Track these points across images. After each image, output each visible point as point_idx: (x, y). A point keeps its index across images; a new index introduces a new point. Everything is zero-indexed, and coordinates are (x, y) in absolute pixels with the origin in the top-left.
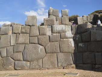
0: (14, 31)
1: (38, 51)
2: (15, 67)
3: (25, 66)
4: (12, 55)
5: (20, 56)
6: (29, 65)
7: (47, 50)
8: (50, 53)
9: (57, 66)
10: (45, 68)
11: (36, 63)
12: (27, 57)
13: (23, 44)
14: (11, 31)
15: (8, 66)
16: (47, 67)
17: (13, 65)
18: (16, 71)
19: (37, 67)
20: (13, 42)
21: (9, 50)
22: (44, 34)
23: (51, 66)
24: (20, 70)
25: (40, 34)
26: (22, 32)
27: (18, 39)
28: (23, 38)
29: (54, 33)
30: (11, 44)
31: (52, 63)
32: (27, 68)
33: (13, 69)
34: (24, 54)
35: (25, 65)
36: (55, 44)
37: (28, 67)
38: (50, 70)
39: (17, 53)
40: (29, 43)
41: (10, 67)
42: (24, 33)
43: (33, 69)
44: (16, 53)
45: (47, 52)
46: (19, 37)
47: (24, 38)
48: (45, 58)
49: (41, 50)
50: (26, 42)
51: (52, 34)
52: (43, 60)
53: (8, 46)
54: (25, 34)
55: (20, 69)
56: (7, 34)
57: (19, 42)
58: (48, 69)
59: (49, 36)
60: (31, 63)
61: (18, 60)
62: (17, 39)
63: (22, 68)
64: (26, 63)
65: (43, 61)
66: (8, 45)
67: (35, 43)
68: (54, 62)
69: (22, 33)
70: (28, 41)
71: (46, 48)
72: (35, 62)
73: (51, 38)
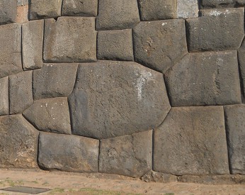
0: (34, 9)
1: (135, 93)
2: (40, 156)
3: (80, 157)
4: (28, 106)
5: (58, 113)
6: (96, 151)
7: (175, 90)
8: (192, 103)
9: (224, 169)
10: (164, 175)
11: (125, 147)
12: (85, 117)
13: (69, 60)
14: (26, 9)
15: (15, 151)
16: (175, 169)
17: (33, 149)
18: (42, 172)
19: (129, 163)
20: (31, 56)
21: (17, 88)
22: (162, 14)
23: (194, 168)
24: (58, 169)
25: (144, 15)
26: (65, 12)
27: (52, 40)
28: (71, 33)
29: (213, 7)
30: (24, 61)
31: (202, 153)
32: (85, 163)
33: (34, 164)
34: (73, 105)
35: (77, 152)
36: (215, 58)
37: (90, 160)
38: (191, 184)
39: (47, 101)
40: (94, 58)
41: (21, 154)
42: (75, 14)
43: (111, 172)
44: (44, 100)
45: (174, 97)
46: (53, 33)
47: (76, 36)
48: (166, 125)
49: (144, 87)
50: (82, 55)
51: (200, 14)
52: (157, 133)
53: (15, 72)
54: (80, 19)
55: (57, 165)
56: (11, 22)
57: (56, 53)
58: (180, 177)
59: (187, 24)
60: (103, 145)
61: (51, 131)
62: (46, 40)
63: (68, 165)
64: (82, 143)
65: (157, 139)
66: (15, 68)
67: (120, 55)
68: (209, 146)
69: (68, 13)
70: (89, 49)
71: (173, 78)
72: (119, 140)
73: (194, 30)
